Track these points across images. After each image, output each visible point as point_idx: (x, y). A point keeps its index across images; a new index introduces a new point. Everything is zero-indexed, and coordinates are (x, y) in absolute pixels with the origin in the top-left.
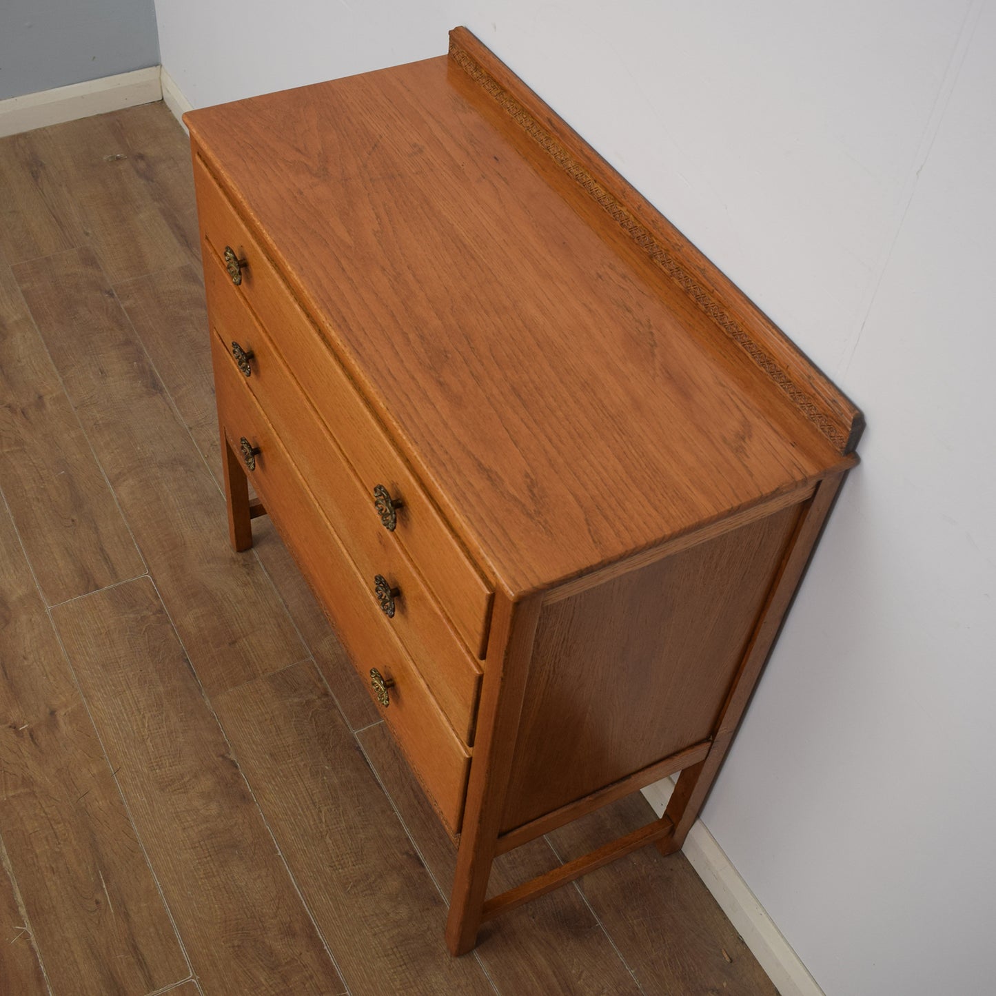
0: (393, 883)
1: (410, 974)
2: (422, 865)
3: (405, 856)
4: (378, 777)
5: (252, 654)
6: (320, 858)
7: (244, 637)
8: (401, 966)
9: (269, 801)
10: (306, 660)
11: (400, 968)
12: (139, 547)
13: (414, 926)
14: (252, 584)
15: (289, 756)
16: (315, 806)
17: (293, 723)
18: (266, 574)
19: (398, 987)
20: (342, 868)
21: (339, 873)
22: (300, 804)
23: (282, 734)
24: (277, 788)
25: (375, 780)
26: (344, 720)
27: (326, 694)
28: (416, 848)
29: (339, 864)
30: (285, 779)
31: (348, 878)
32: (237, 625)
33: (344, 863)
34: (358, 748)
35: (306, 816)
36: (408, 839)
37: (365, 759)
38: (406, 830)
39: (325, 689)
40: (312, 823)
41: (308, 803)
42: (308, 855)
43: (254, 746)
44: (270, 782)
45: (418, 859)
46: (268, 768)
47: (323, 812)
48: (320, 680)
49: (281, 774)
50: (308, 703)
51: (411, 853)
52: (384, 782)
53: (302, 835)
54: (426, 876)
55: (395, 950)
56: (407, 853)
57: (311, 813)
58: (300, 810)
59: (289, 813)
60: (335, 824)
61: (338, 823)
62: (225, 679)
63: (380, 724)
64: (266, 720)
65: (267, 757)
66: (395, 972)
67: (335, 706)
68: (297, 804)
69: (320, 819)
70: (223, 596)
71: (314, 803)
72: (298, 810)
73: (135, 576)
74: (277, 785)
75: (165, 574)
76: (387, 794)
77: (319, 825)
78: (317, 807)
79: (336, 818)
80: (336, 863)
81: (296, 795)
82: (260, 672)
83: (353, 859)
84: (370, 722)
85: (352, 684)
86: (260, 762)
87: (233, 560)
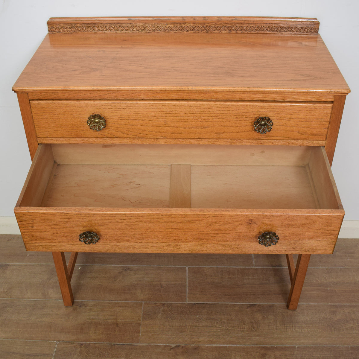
0: (258, 316)
1: (297, 325)
2: (255, 305)
3: (249, 308)
4: (211, 303)
5: (127, 321)
6: (236, 334)
7: (117, 320)
8: (293, 326)
9: (202, 341)
10: (143, 304)
11: (293, 327)
12: (39, 340)
13: (278, 316)
14: (92, 308)
15: (185, 327)
16: (213, 327)
18: (90, 301)
19: (301, 330)
20: (244, 328)
21: (246, 330)
22: (209, 331)
23: (173, 325)
24: (198, 336)
25: (212, 304)
26: (179, 303)
27: (164, 304)
28: (247, 303)
29: (242, 329)
30: (195, 332)
31: (250, 329)
32: (109, 320)
33: (242, 327)
34: (195, 304)
35: (215, 331)
36: (242, 304)
37: (201, 304)
38: (238, 303)
39: (161, 303)
40: (220, 331)
41: (210, 328)
42: (234, 337)
43: (173, 336)
45: (252, 305)
46: (186, 335)
47: (217, 325)
48: (156, 303)
49: (192, 332)
50: (164, 311)
51: (248, 306)
52: (214, 302)
53: (223, 336)
54: (259, 306)
55: (285, 326)
56: (248, 307)
57: (215, 329)
58: (211, 332)
59: (211, 336)
62: (134, 334)
63: (188, 293)
64: (163, 328)
65: (181, 334)
66: (294, 329)
67: (171, 304)
69: (219, 327)
70: (90, 320)
73: (55, 347)
74: (196, 336)
75: (62, 336)
76: (220, 303)
77: (222, 329)
79: (222, 322)
80: (241, 329)
81: (204, 331)
82: (138, 321)
83: (242, 324)
84: (185, 296)
85: (164, 294)
86: (182, 337)
87: (74, 309)
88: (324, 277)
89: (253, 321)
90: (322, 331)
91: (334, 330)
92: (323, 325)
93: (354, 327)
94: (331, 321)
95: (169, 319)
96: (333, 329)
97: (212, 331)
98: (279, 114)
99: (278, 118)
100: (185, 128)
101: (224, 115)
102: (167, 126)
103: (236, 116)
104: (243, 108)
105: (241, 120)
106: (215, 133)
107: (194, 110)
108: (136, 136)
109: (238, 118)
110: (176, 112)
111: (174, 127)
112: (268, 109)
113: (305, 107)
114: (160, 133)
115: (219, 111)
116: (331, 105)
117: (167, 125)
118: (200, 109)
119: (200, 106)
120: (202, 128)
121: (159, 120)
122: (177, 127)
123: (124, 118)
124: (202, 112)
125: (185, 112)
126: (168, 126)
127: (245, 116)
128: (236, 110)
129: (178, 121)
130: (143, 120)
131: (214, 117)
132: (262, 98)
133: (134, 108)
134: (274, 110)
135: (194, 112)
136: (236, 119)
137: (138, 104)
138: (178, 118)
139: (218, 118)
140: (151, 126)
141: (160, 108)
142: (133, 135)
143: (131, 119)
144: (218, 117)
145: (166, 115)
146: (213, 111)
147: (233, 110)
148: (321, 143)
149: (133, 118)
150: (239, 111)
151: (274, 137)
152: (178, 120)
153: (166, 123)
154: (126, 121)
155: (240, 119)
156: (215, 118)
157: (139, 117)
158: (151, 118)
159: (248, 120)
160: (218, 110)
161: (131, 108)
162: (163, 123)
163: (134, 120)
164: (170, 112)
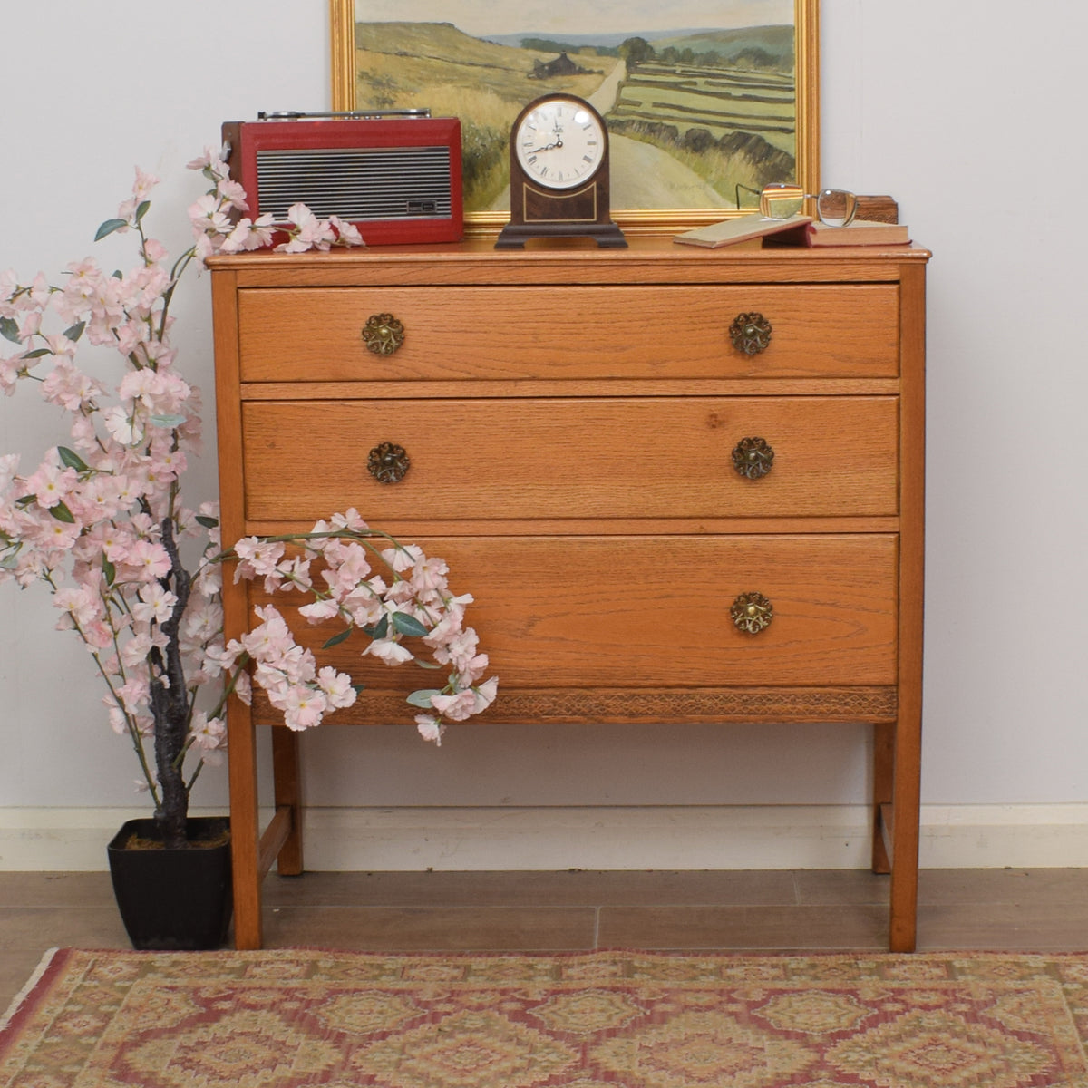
98: (783, 311)
99: (782, 321)
100: (579, 350)
101: (665, 315)
102: (539, 348)
103: (690, 317)
104: (704, 299)
105: (703, 329)
106: (647, 362)
107: (600, 306)
108: (469, 373)
109: (695, 323)
110: (559, 311)
111: (553, 348)
113: (840, 293)
114: (524, 363)
115: (653, 306)
116: (894, 287)
117: (540, 345)
118: (610, 302)
119: (611, 297)
120: (616, 351)
121: (521, 331)
122: (562, 349)
123: (444, 329)
124: (615, 311)
125: (579, 311)
126: (542, 346)
127: (709, 319)
128: (690, 304)
129: (563, 334)
130: (485, 332)
131: (641, 323)
132: (744, 276)
133: (467, 302)
134: (773, 301)
135: (598, 311)
136: (691, 327)
138: (562, 325)
139: (653, 325)
140: (504, 347)
141: (525, 303)
143: (460, 329)
144: (651, 322)
145: (538, 319)
146: (640, 308)
147: (683, 305)
148: (889, 386)
149: (463, 329)
150: (695, 306)
151: (778, 368)
152: (563, 331)
153: (536, 338)
154: (448, 335)
155: (700, 326)
156: (645, 323)
157: (478, 325)
158: (504, 327)
159: (717, 328)
160: (650, 304)
161: (460, 302)
162: (531, 338)
163: (466, 332)
164: (546, 312)
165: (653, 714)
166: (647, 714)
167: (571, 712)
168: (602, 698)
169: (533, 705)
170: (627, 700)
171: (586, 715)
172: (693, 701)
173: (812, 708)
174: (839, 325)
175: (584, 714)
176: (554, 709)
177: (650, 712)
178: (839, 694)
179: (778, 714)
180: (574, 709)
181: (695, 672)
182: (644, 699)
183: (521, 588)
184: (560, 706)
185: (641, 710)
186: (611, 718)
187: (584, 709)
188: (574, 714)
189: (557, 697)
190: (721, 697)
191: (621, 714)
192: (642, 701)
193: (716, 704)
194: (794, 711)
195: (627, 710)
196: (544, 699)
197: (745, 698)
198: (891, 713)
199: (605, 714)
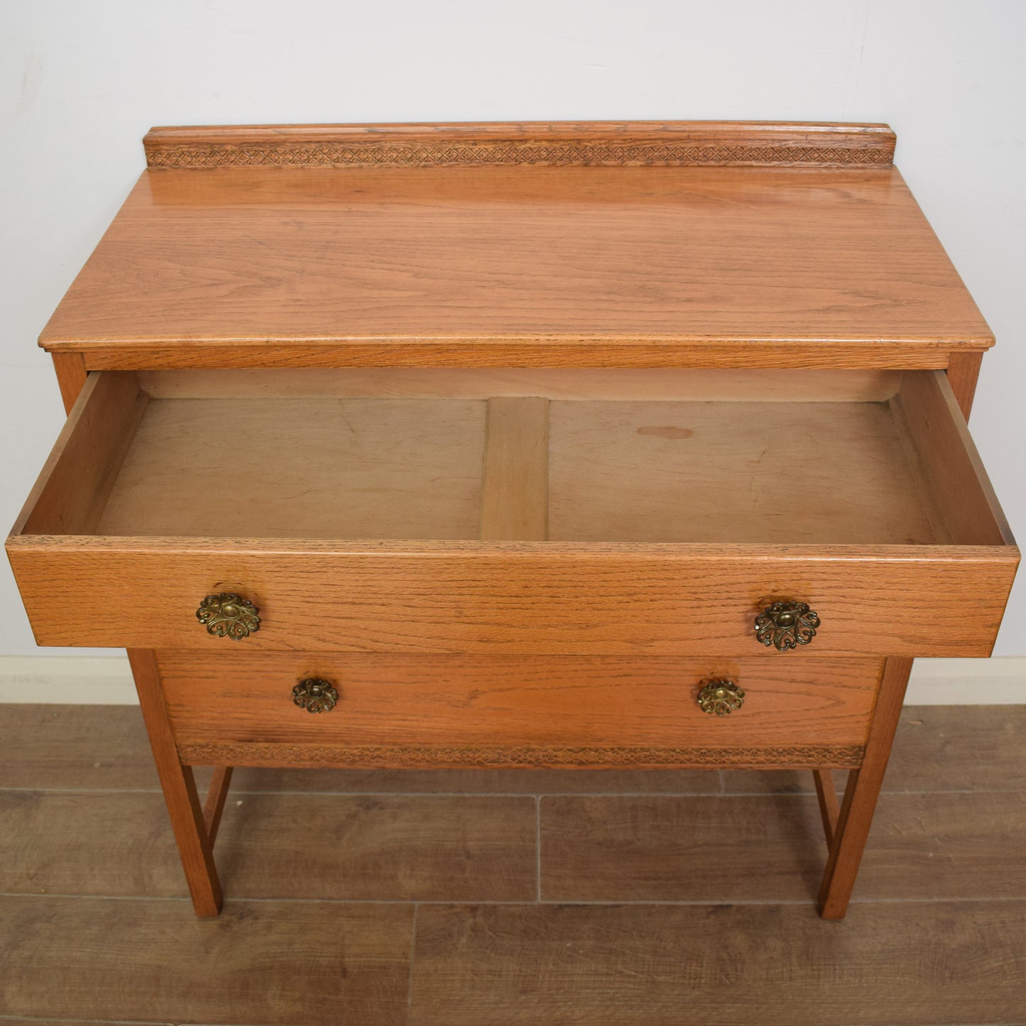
0: (739, 940)
1: (846, 965)
2: (729, 906)
3: (712, 917)
4: (605, 903)
5: (373, 959)
6: (678, 995)
7: (343, 957)
8: (835, 970)
9: (582, 1017)
10: (416, 909)
11: (837, 972)
12: (125, 1020)
13: (794, 940)
14: (273, 921)
15: (535, 975)
16: (611, 974)
17: (493, 955)
18: (268, 901)
19: (857, 981)
20: (701, 978)
21: (705, 983)
22: (601, 988)
23: (501, 971)
24: (570, 1003)
25: (607, 907)
26: (518, 906)
27: (474, 909)
28: (706, 903)
29: (695, 979)
30: (562, 991)
31: (715, 978)
32: (321, 959)
33: (696, 974)
34: (560, 907)
35: (619, 988)
36: (692, 906)
37: (578, 906)
38: (681, 903)
39: (466, 906)
40: (632, 986)
41: (604, 979)
42: (670, 1004)
43: (502, 1006)
44: (559, 1007)
45: (721, 906)
46: (539, 1002)
47: (624, 970)
48: (452, 906)
49: (554, 992)
50: (474, 929)
51: (710, 909)
52: (614, 900)
53: (642, 1001)
54: (740, 908)
55: (815, 968)
56: (709, 914)
57: (618, 981)
58: (609, 991)
59: (609, 1003)
60: (644, 965)
61: (644, 961)
62: (391, 1000)
63: (542, 875)
64: (473, 980)
65: (523, 997)
66: (840, 977)
67: (495, 907)
68: (601, 991)
69: (630, 976)
70: (269, 957)
71: (608, 974)
72: (608, 993)
74: (565, 1002)
75: (189, 1007)
76: (631, 903)
77: (637, 980)
78: (614, 973)
79: (637, 961)
80: (692, 981)
81: (588, 988)
82: (403, 960)
83: (694, 964)
84: (534, 883)
85: (475, 879)
86: (527, 1007)
87: (225, 927)
88: (916, 819)
89: (725, 956)
90: (917, 982)
91: (951, 978)
92: (920, 965)
93: (1006, 967)
94: (942, 950)
95: (488, 952)
96: (947, 974)
97: (610, 988)
98: (838, 588)
99: (834, 599)
100: (524, 626)
101: (657, 590)
102: (464, 623)
103: (695, 593)
104: (719, 573)
105: (712, 606)
106: (625, 641)
107: (557, 578)
109: (701, 600)
110: (495, 583)
111: (486, 623)
112: (803, 575)
114: (444, 639)
115: (639, 579)
117: (465, 619)
118: (574, 574)
119: (574, 567)
120: (581, 628)
121: (438, 605)
122: (499, 624)
123: (319, 600)
124: (581, 584)
125: (524, 583)
126: (469, 621)
127: (725, 595)
128: (696, 578)
129: (501, 609)
130: (383, 605)
131: (621, 598)
133: (353, 571)
134: (825, 576)
135: (555, 584)
136: (695, 604)
137: (364, 560)
138: (499, 599)
139: (636, 601)
140: (413, 621)
142: (352, 646)
143: (345, 600)
144: (635, 598)
145: (460, 591)
146: (619, 581)
147: (685, 578)
149: (350, 600)
150: (704, 579)
151: (820, 650)
152: (501, 605)
153: (461, 613)
154: (329, 606)
155: (709, 603)
156: (625, 599)
157: (370, 596)
158: (411, 599)
159: (736, 605)
160: (635, 577)
161: (342, 570)
162: (453, 612)
163: (354, 603)
164: (474, 584)
165: (604, 762)
166: (598, 762)
167: (516, 761)
168: (550, 751)
169: (477, 755)
170: (577, 753)
171: (533, 762)
172: (648, 753)
173: (774, 759)
174: (919, 604)
175: (530, 762)
176: (498, 759)
177: (601, 761)
178: (803, 749)
179: (736, 763)
180: (521, 759)
181: (652, 736)
182: (596, 751)
183: (460, 667)
184: (505, 756)
185: (592, 759)
186: (559, 766)
187: (529, 759)
188: (521, 762)
189: (502, 749)
190: (678, 750)
191: (572, 762)
192: (593, 753)
193: (672, 756)
194: (754, 761)
195: (577, 759)
196: (487, 751)
197: (703, 751)
198: (857, 762)
199: (553, 763)
